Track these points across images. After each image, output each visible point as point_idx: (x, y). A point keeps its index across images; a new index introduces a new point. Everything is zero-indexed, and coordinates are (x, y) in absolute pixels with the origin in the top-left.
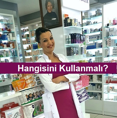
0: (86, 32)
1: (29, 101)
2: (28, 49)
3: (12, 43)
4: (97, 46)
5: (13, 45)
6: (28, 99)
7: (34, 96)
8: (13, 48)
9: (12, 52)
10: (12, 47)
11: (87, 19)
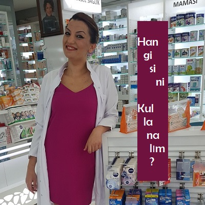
0: (109, 39)
1: (16, 120)
2: (30, 60)
3: (4, 50)
4: (122, 59)
5: (6, 54)
6: (15, 118)
7: (23, 116)
8: (7, 58)
9: (5, 63)
10: (5, 57)
11: (110, 21)
